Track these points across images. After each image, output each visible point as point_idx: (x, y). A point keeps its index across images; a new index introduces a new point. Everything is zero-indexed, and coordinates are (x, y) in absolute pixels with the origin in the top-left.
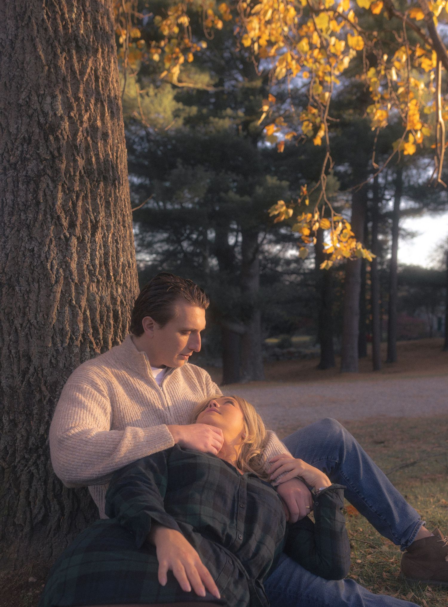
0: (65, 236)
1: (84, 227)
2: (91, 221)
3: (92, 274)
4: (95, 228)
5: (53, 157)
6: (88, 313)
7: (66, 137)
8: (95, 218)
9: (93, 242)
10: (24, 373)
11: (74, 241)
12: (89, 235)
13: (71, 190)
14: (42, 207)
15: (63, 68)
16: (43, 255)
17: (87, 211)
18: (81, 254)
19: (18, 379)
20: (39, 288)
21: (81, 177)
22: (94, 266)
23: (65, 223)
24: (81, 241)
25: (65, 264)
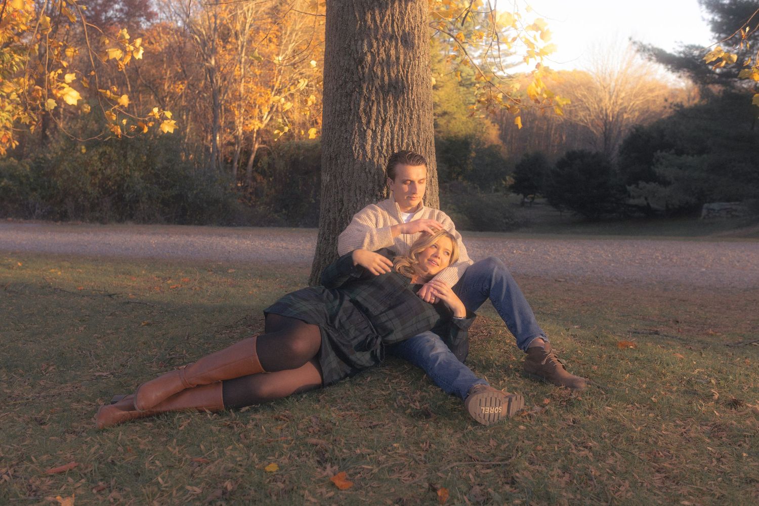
0: (364, 129)
1: (377, 122)
2: (382, 118)
3: (380, 152)
4: (384, 122)
5: (360, 79)
6: (376, 177)
7: (368, 65)
8: (385, 116)
9: (382, 131)
10: (340, 211)
11: (370, 132)
12: (380, 127)
13: (369, 99)
14: (353, 112)
15: (369, 20)
16: (351, 141)
17: (379, 112)
18: (374, 139)
19: (337, 214)
20: (349, 161)
21: (377, 89)
22: (382, 147)
23: (364, 121)
24: (374, 132)
25: (363, 147)
